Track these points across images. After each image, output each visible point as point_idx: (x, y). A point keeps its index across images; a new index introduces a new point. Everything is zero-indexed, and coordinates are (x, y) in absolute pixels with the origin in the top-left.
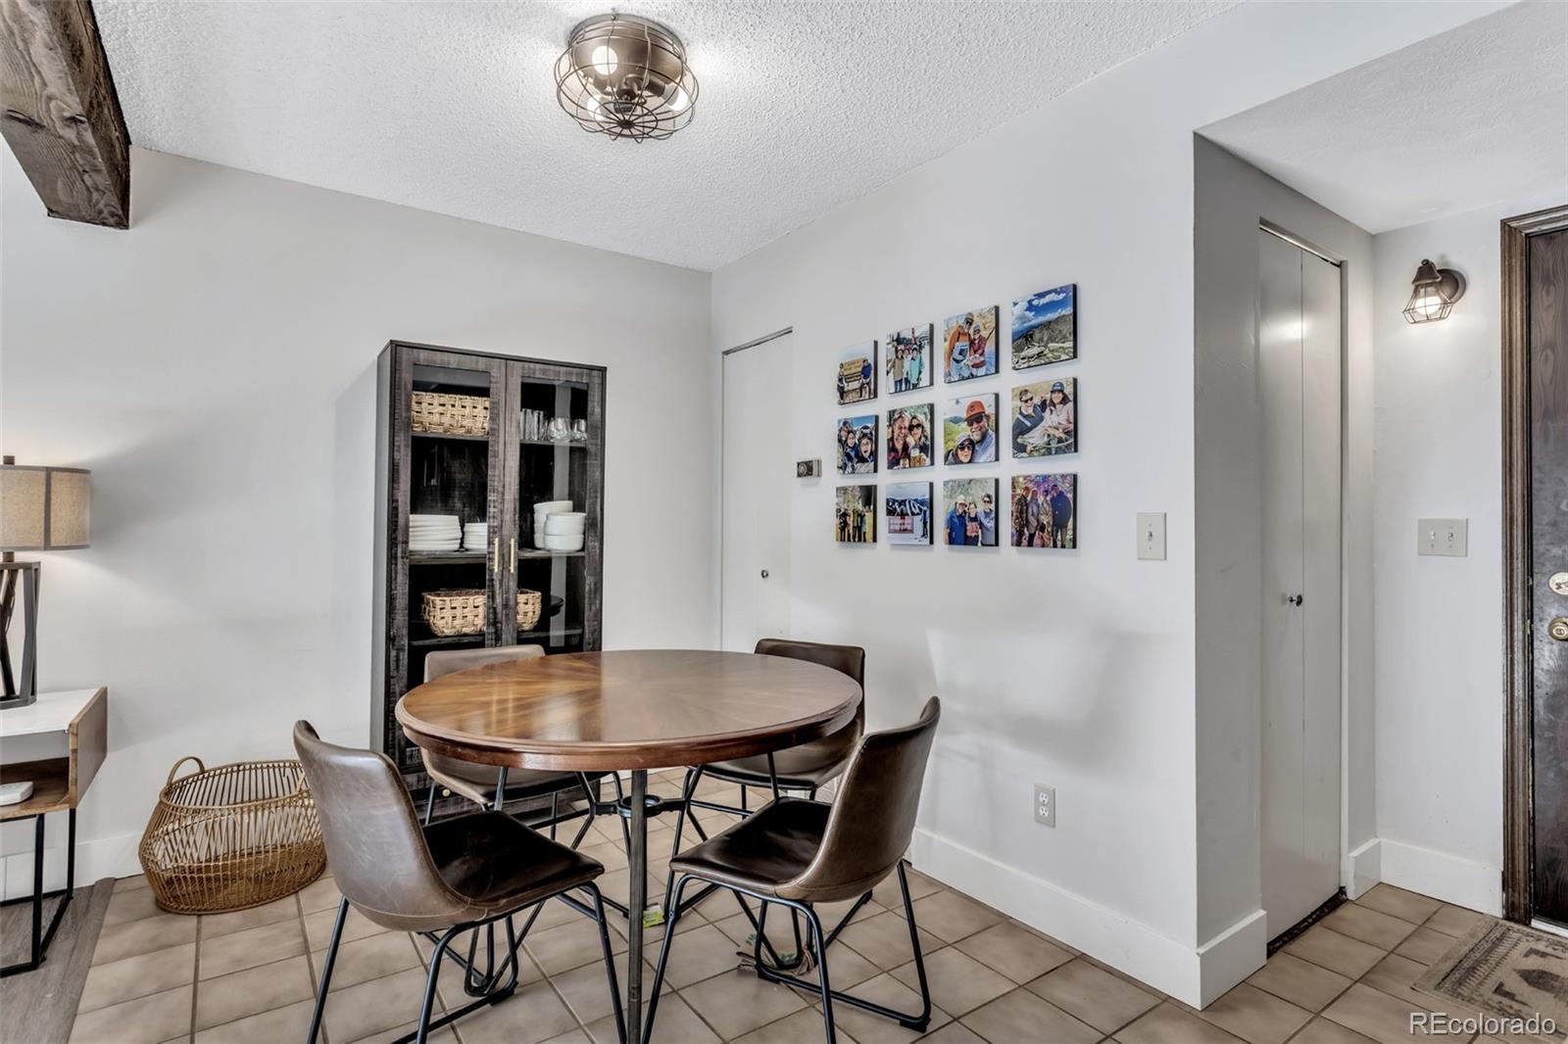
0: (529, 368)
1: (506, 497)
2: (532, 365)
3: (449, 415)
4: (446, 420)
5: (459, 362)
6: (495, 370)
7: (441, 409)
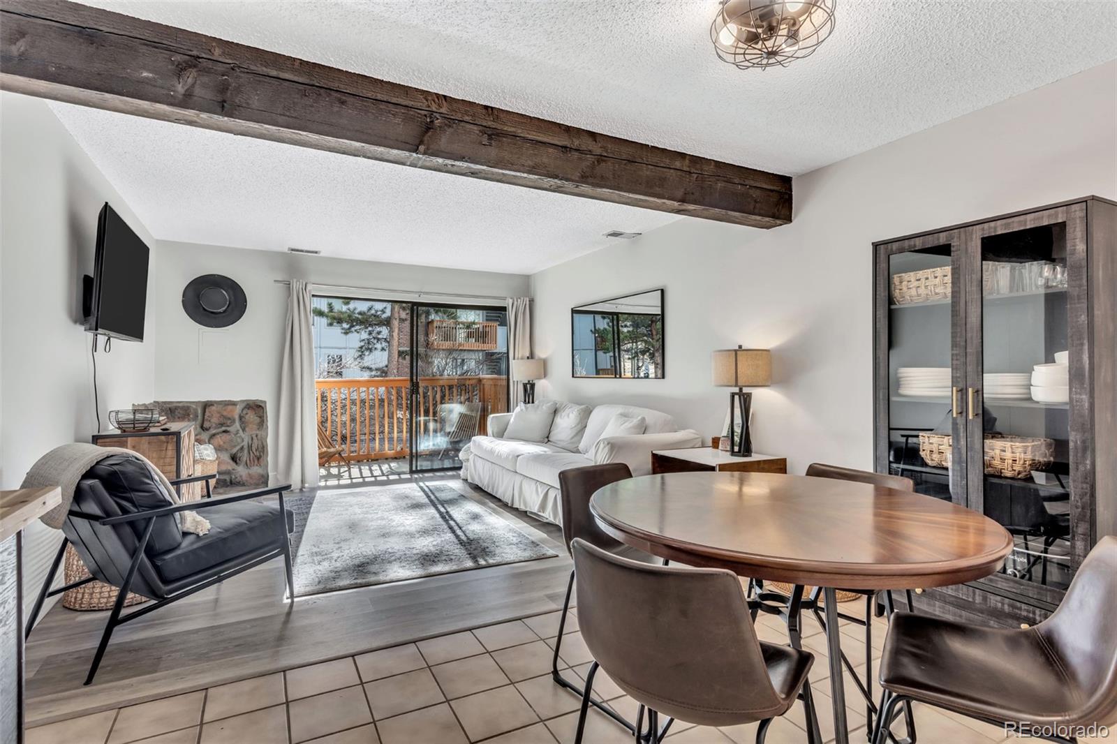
0: (990, 228)
1: (969, 350)
2: (992, 224)
3: (923, 288)
4: (922, 291)
5: (923, 243)
6: (955, 239)
7: (917, 283)
